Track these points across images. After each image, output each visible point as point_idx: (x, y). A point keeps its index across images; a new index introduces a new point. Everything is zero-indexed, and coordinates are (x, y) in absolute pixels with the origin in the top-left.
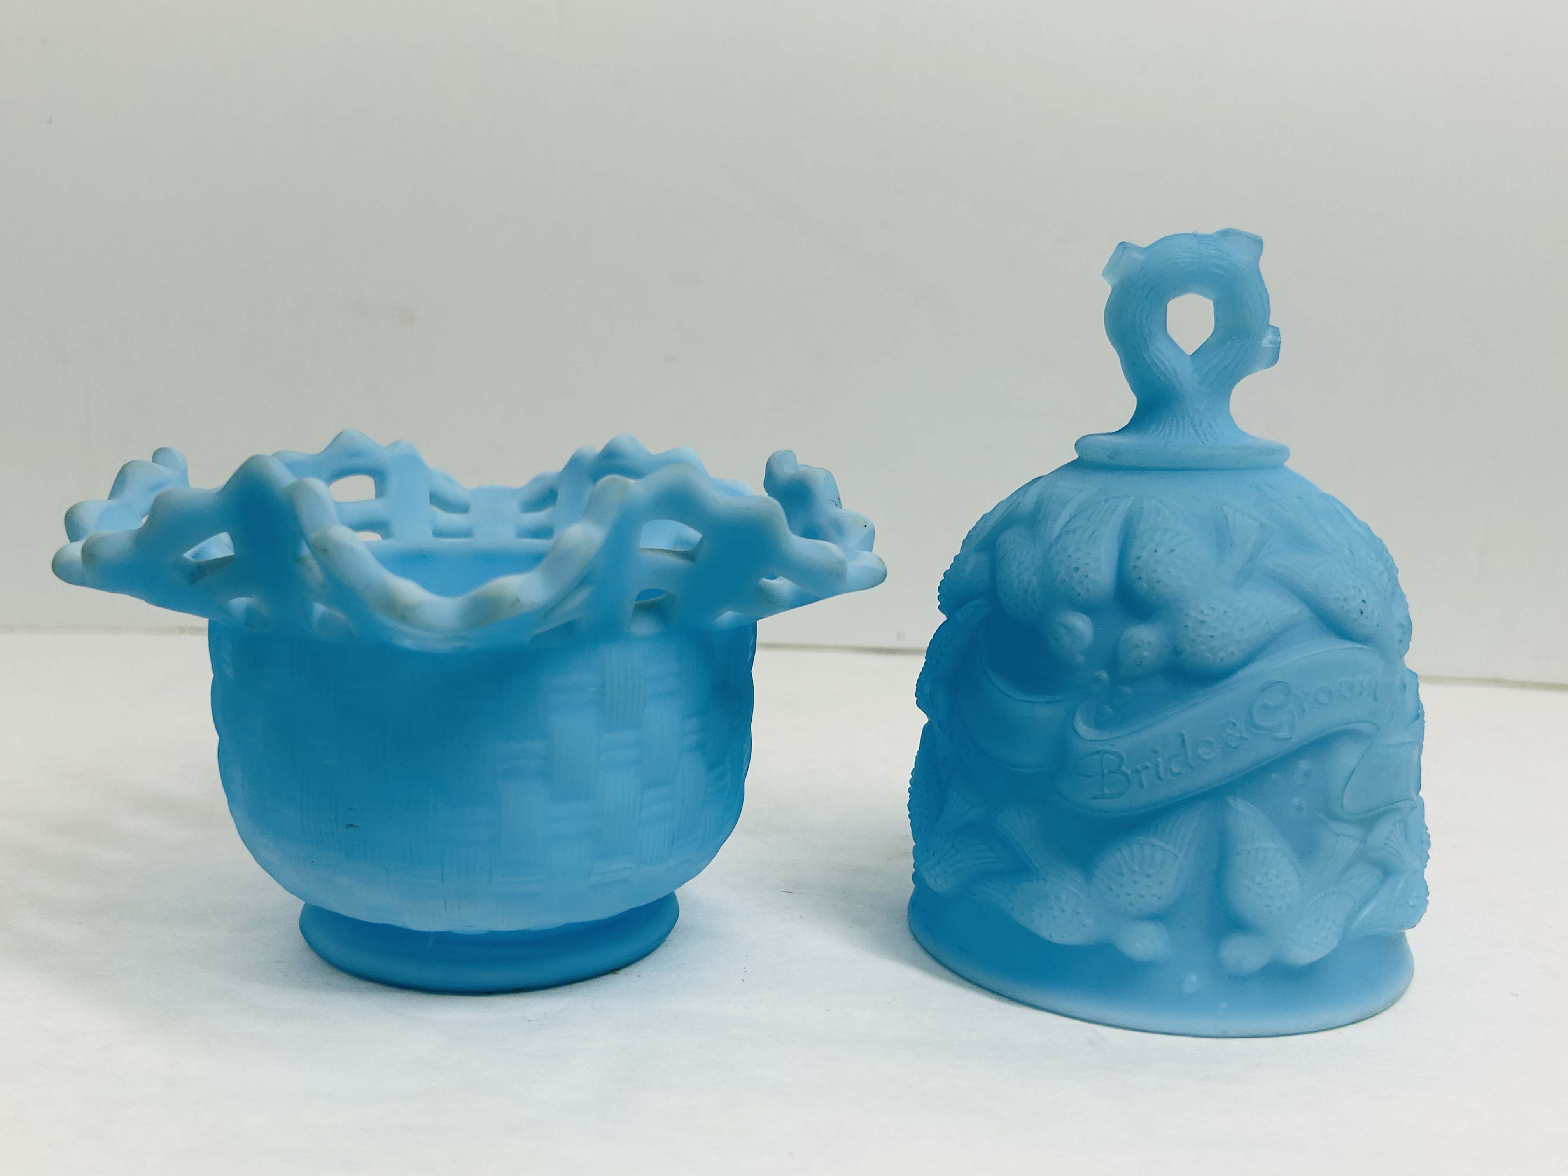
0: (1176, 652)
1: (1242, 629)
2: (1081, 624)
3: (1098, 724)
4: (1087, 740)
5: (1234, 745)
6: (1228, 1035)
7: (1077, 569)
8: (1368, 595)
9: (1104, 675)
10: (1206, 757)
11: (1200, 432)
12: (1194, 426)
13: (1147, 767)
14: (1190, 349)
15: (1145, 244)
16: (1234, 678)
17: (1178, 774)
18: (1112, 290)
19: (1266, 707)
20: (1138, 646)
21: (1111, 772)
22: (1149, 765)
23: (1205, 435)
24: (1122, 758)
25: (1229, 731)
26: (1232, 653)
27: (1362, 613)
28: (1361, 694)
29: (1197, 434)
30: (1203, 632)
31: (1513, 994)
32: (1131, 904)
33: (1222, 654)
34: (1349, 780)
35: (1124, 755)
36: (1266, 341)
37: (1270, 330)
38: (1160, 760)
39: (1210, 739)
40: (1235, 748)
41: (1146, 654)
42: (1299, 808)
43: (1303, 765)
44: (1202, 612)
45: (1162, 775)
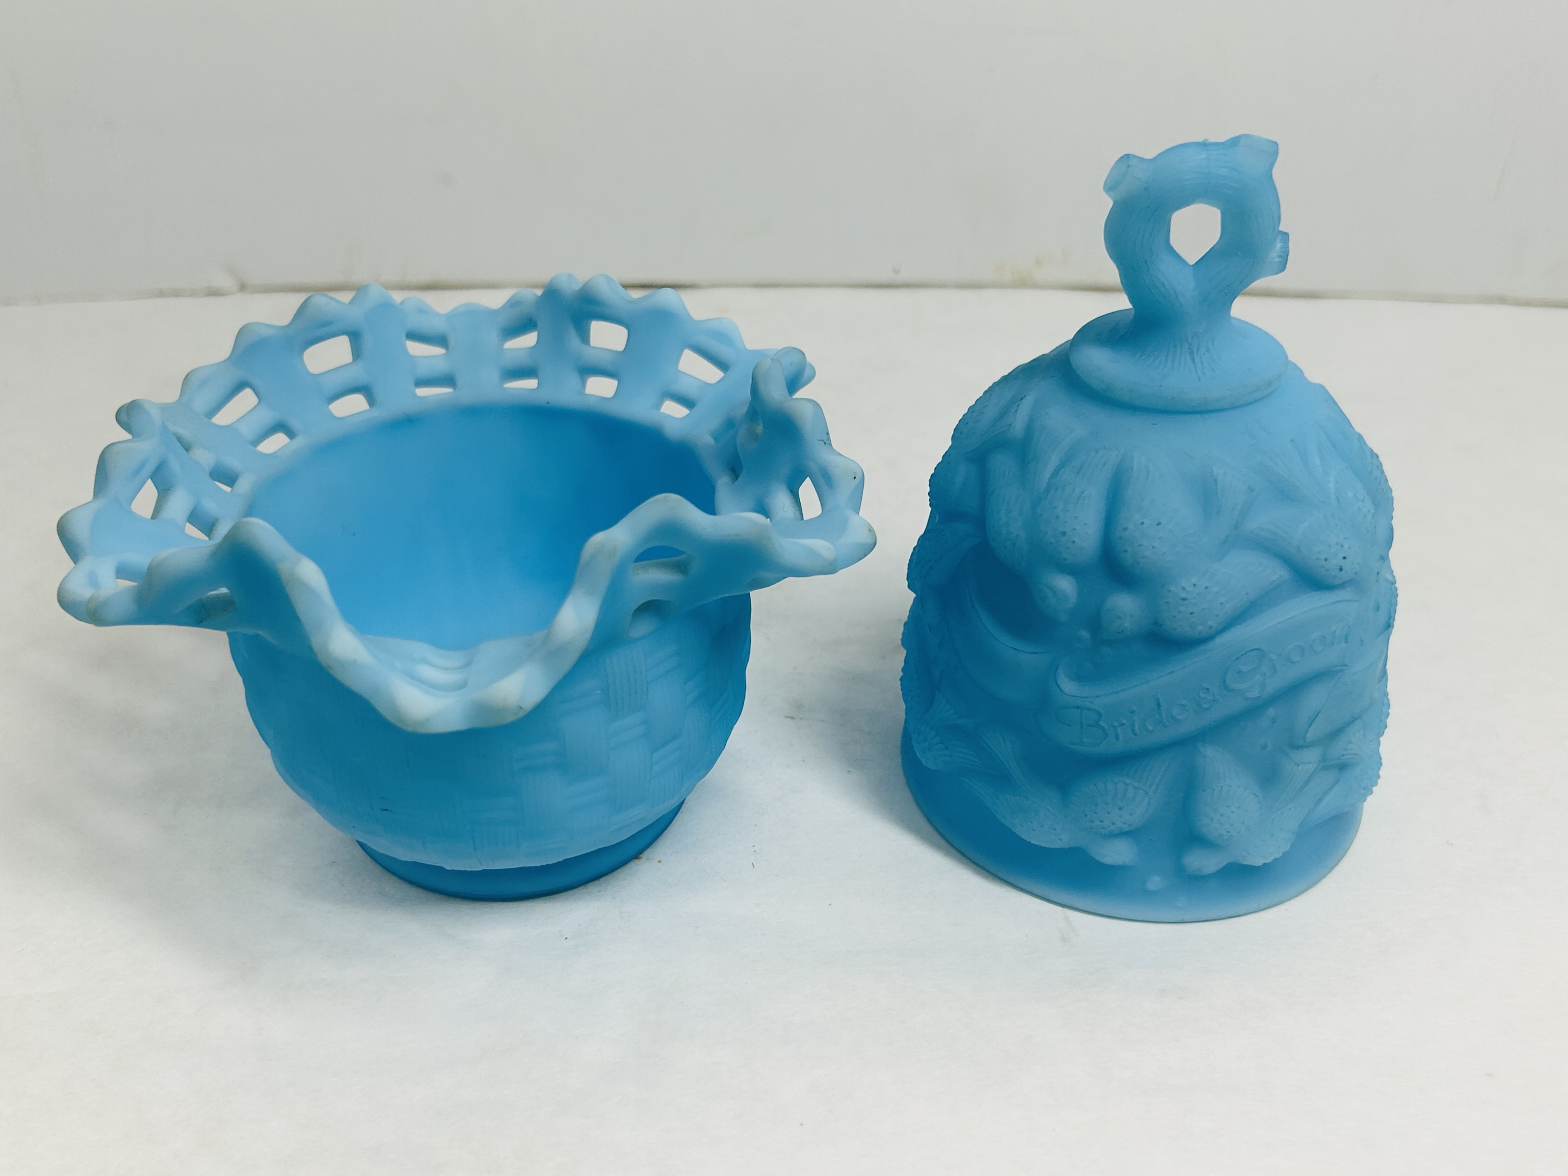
0: (1155, 624)
1: (1222, 603)
2: (1065, 585)
3: (1079, 677)
4: (1067, 695)
5: (1205, 706)
6: (1185, 921)
7: (1064, 533)
8: (1349, 547)
9: (1085, 634)
10: (1179, 717)
11: (1197, 360)
12: (1192, 352)
13: (1123, 724)
14: (1192, 259)
15: (1150, 155)
16: (1211, 645)
17: (1153, 731)
18: (1114, 205)
19: (1239, 672)
20: (1120, 618)
21: (1088, 725)
22: (1125, 722)
23: (1202, 363)
24: (1100, 715)
25: (1203, 695)
26: (1211, 627)
27: (1341, 568)
28: (1332, 643)
30: (1182, 609)
32: (1104, 828)
33: (1200, 628)
34: (1313, 721)
35: (1102, 711)
36: (1274, 255)
37: (1280, 237)
38: (1136, 718)
39: (1184, 702)
40: (1207, 709)
41: (1127, 624)
42: (1264, 747)
43: (1271, 712)
44: (1184, 589)
45: (1138, 732)
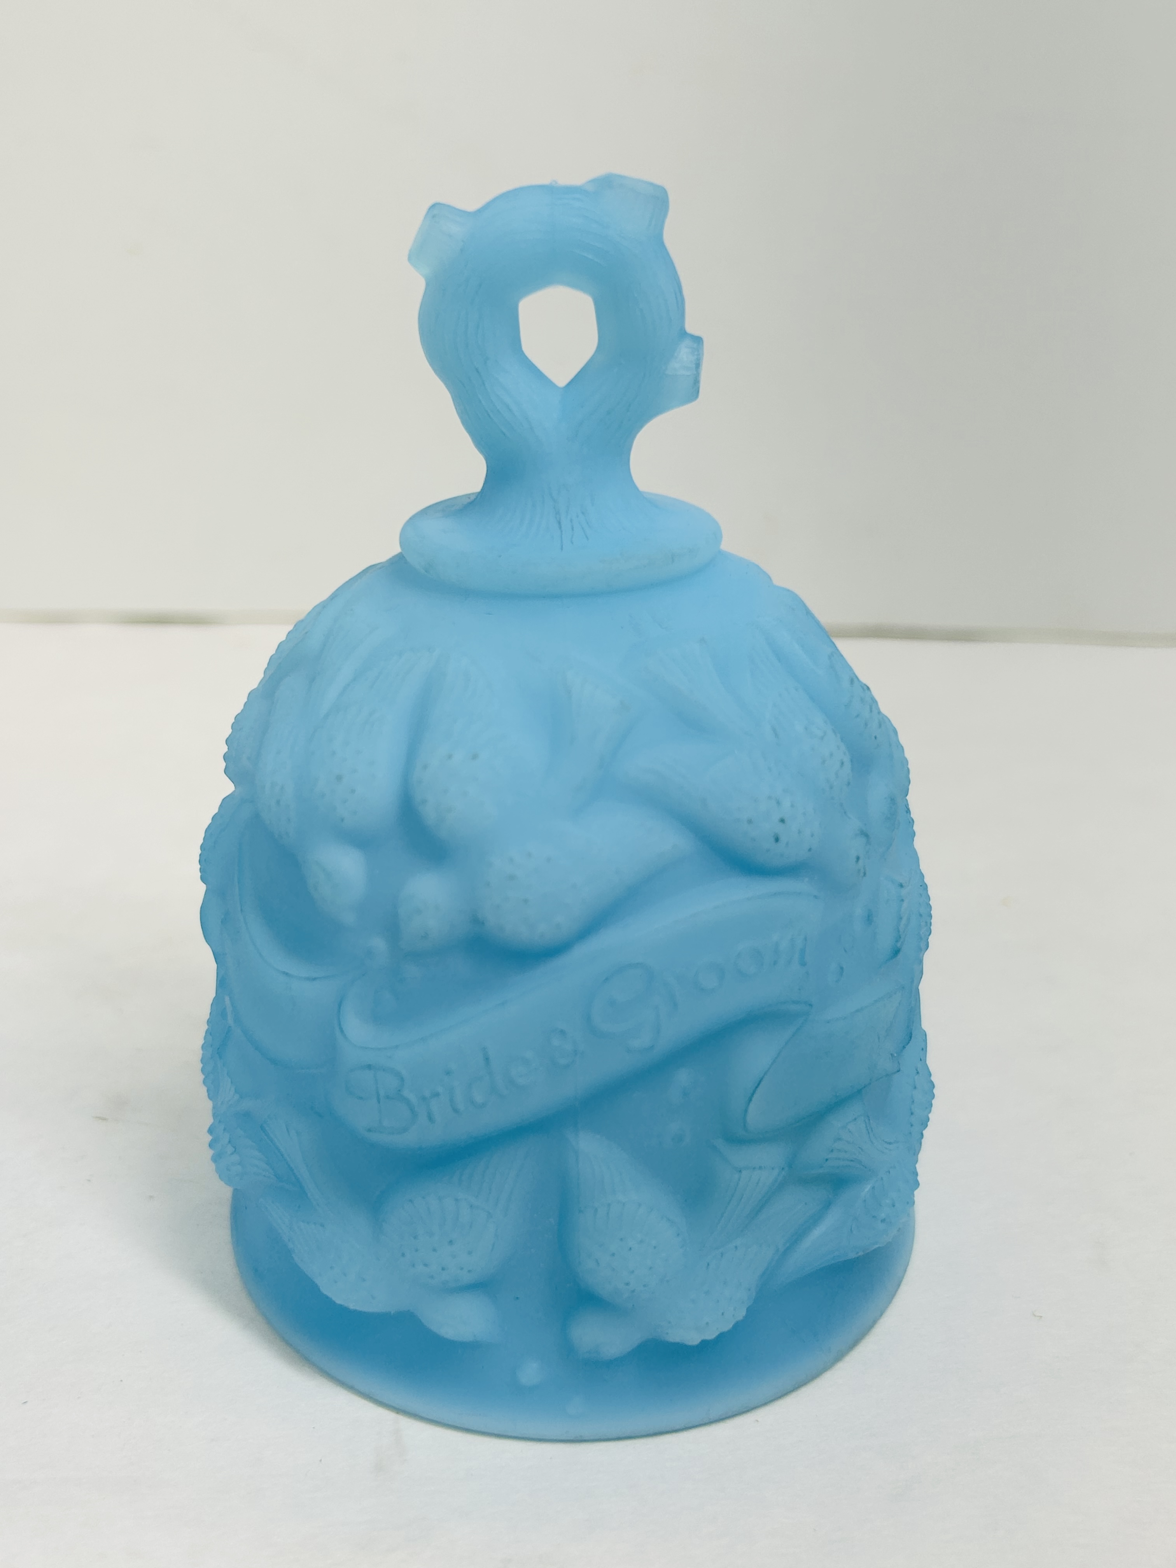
0: (477, 921)
1: (574, 886)
2: (347, 863)
3: (376, 1018)
4: (357, 1046)
7: (339, 778)
8: (792, 806)
10: (523, 1081)
12: (558, 512)
13: (437, 1095)
14: (561, 378)
15: (472, 206)
17: (484, 1107)
18: (427, 285)
19: (613, 1003)
20: (419, 912)
21: (388, 1097)
22: (440, 1090)
23: (572, 529)
24: (402, 1079)
25: (555, 1043)
26: (559, 926)
27: (777, 840)
28: (775, 963)
29: (560, 527)
30: (511, 896)
31: (1035, 1316)
33: (542, 926)
34: (753, 1095)
35: (405, 1073)
37: (685, 342)
38: (455, 1083)
42: (679, 1139)
44: (511, 861)
45: (461, 1107)
